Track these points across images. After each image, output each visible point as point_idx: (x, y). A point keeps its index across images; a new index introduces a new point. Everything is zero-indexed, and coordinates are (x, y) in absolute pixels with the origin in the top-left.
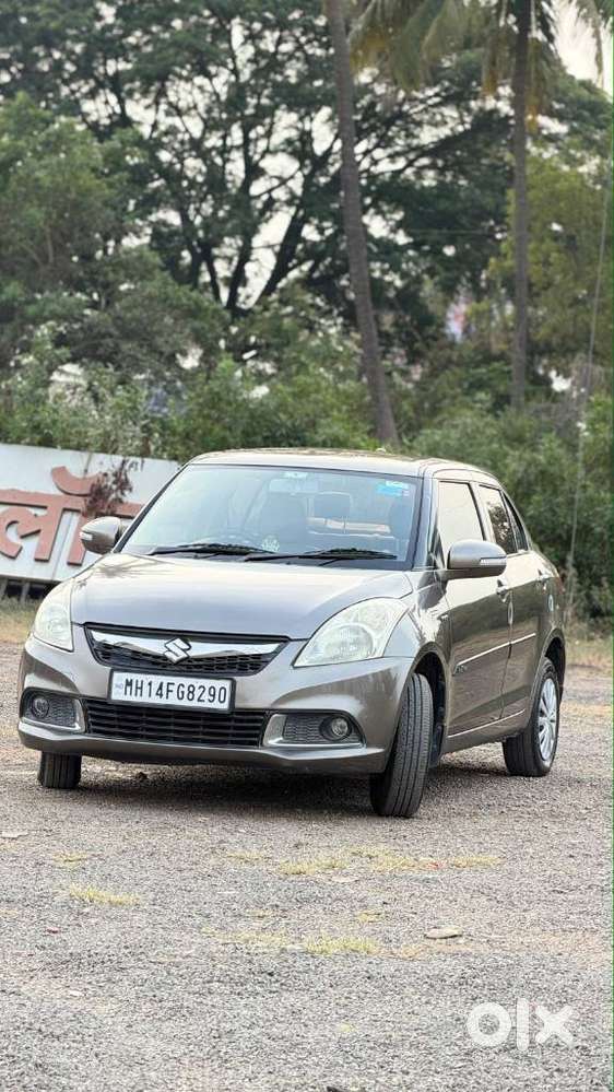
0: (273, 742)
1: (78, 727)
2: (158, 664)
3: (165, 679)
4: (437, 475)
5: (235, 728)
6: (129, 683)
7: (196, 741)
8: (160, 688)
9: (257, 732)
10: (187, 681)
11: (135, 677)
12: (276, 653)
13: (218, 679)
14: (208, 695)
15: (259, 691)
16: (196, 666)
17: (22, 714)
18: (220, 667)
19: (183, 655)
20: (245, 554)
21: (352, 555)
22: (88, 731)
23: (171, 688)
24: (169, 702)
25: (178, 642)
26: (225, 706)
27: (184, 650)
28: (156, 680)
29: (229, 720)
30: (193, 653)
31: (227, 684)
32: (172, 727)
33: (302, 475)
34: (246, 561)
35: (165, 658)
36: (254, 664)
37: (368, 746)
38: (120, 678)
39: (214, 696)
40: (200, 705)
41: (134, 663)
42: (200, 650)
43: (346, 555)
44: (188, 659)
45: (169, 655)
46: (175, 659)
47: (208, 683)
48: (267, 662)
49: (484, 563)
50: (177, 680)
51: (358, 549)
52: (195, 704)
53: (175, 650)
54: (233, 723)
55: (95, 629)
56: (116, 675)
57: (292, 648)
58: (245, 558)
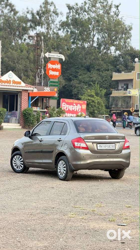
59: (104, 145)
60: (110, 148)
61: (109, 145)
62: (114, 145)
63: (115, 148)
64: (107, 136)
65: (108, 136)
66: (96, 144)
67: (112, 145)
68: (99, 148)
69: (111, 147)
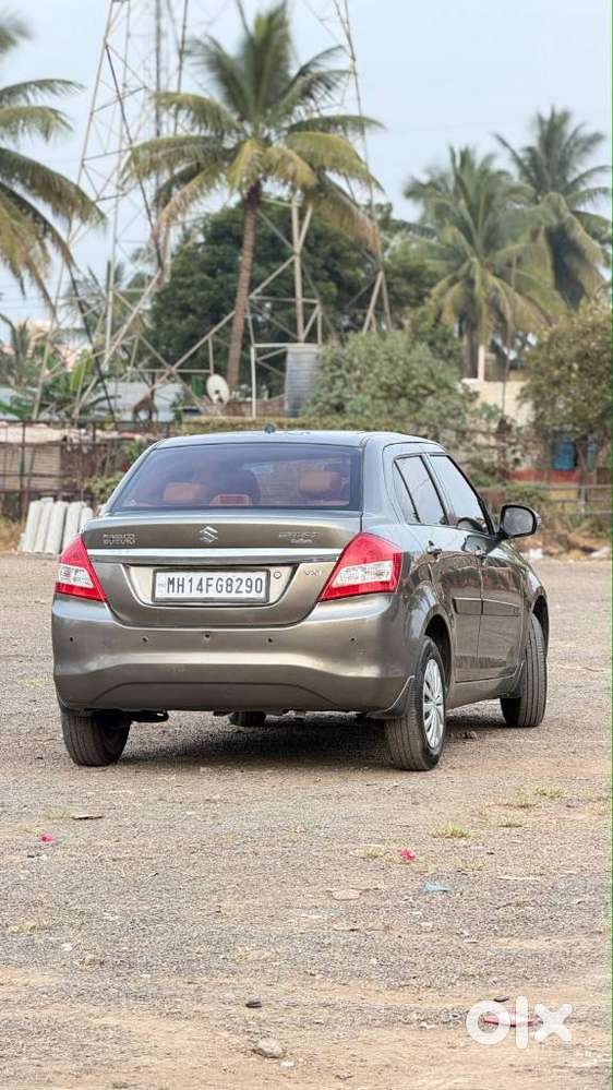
59: (196, 576)
60: (233, 595)
61: (225, 576)
62: (263, 575)
63: (262, 595)
64: (204, 526)
65: (212, 526)
66: (150, 571)
67: (244, 576)
68: (161, 593)
69: (243, 587)
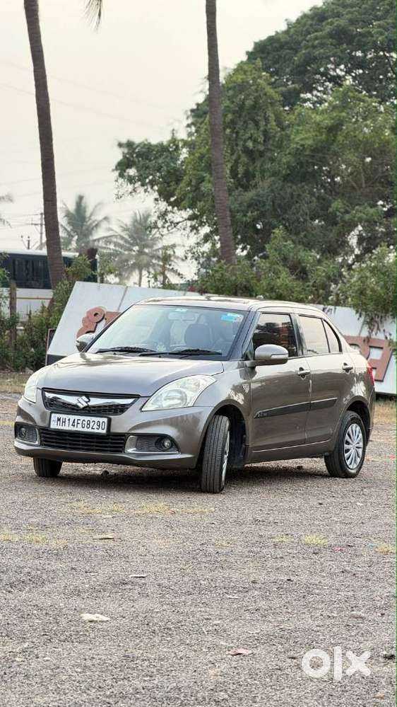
0: (130, 450)
1: (37, 443)
2: (74, 410)
3: (77, 417)
4: (260, 310)
5: (111, 443)
6: (59, 420)
7: (92, 450)
8: (74, 422)
9: (121, 445)
10: (87, 418)
11: (62, 416)
12: (132, 403)
13: (102, 417)
14: (96, 425)
15: (122, 424)
16: (93, 411)
17: (16, 436)
18: (105, 411)
19: (85, 404)
20: (140, 352)
21: (197, 353)
22: (41, 445)
23: (79, 421)
24: (78, 429)
25: (84, 397)
26: (104, 431)
27: (87, 402)
28: (72, 417)
29: (108, 439)
30: (90, 404)
31: (105, 420)
32: (81, 443)
33: (184, 310)
34: (140, 356)
35: (78, 407)
36: (121, 409)
37: (182, 453)
38: (55, 417)
39: (99, 426)
40: (93, 431)
41: (63, 409)
42: (95, 402)
43: (194, 353)
44: (88, 406)
45: (79, 404)
46: (81, 406)
47: (96, 419)
48: (127, 408)
49: (274, 357)
50: (82, 418)
51: (200, 349)
52: (90, 430)
53: (81, 402)
54: (110, 441)
55: (47, 391)
56: (53, 415)
57: (141, 401)
58: (140, 354)
